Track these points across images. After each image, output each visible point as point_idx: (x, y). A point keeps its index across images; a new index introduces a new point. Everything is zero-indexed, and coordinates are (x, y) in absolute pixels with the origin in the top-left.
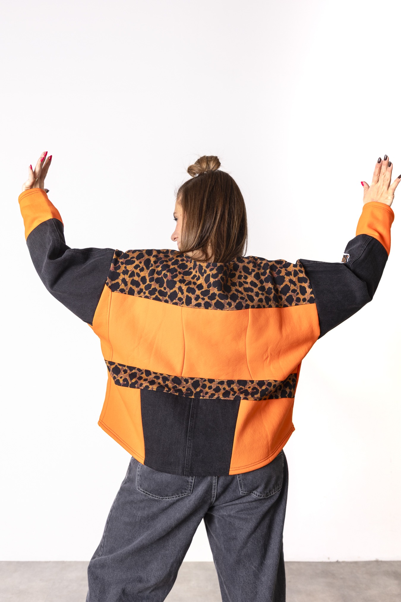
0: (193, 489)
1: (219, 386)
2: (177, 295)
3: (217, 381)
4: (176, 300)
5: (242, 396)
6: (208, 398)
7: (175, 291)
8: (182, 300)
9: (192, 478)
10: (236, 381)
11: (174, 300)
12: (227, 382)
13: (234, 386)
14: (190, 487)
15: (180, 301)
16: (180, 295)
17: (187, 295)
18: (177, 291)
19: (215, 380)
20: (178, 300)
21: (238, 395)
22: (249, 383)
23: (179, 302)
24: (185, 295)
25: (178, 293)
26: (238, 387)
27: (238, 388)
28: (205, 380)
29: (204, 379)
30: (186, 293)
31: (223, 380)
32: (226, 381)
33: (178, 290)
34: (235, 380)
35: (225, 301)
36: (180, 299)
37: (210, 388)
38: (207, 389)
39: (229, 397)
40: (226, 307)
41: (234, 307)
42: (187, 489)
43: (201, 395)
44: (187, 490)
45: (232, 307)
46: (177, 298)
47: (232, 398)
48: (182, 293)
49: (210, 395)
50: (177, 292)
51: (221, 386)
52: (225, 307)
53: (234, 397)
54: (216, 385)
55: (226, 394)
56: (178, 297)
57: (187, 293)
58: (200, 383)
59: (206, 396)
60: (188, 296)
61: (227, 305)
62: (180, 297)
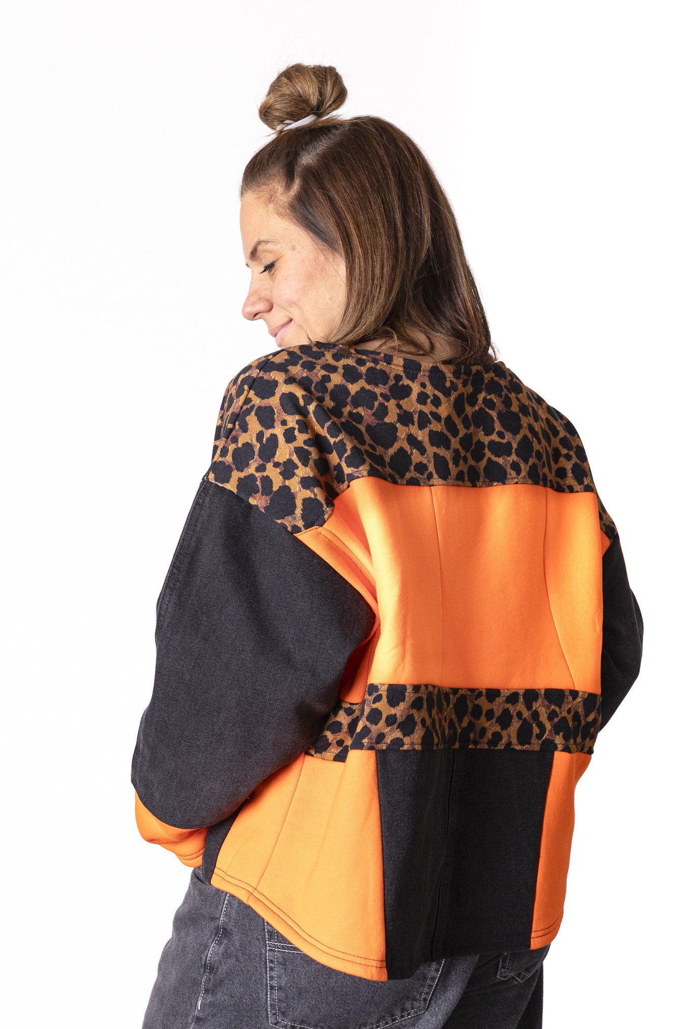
0: (431, 998)
1: (508, 709)
2: (411, 459)
3: (505, 693)
4: (411, 472)
5: (559, 740)
6: (486, 747)
7: (401, 450)
8: (427, 470)
9: (437, 967)
10: (543, 692)
11: (407, 474)
12: (524, 695)
13: (539, 707)
14: (427, 991)
15: (422, 474)
16: (416, 457)
17: (435, 453)
18: (407, 447)
19: (501, 691)
20: (415, 470)
21: (551, 738)
22: (567, 698)
23: (421, 476)
24: (431, 455)
25: (412, 453)
26: (548, 707)
27: (549, 712)
28: (480, 694)
29: (477, 692)
30: (431, 450)
31: (516, 691)
32: (521, 692)
33: (409, 444)
34: (539, 690)
35: (506, 460)
36: (421, 468)
37: (490, 715)
38: (483, 722)
39: (529, 744)
40: (510, 474)
41: (527, 476)
42: (418, 997)
43: (470, 738)
44: (416, 1000)
45: (523, 474)
46: (412, 467)
47: (535, 745)
48: (423, 451)
49: (490, 737)
50: (406, 452)
51: (513, 710)
52: (509, 476)
53: (540, 742)
54: (502, 706)
55: (524, 735)
56: (414, 464)
57: (435, 449)
58: (468, 703)
59: (481, 740)
60: (439, 455)
61: (512, 469)
62: (418, 462)
